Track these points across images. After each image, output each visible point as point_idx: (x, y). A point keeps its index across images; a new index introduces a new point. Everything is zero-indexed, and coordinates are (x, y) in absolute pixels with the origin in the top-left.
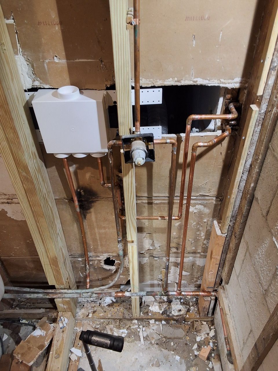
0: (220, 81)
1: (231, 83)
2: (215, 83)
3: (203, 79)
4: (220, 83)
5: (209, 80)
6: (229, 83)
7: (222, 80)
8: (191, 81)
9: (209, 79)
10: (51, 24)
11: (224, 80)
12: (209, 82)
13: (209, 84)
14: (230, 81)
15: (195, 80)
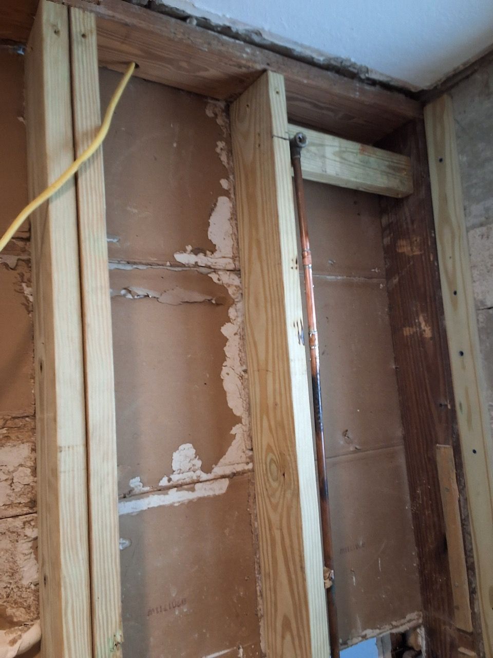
0: (392, 625)
1: (404, 624)
2: (388, 630)
3: (372, 629)
4: (393, 628)
5: (380, 629)
6: (402, 625)
7: (394, 623)
8: (359, 636)
9: (378, 626)
10: (168, 608)
11: (395, 622)
12: (381, 631)
13: (380, 634)
14: (403, 621)
15: (364, 633)
